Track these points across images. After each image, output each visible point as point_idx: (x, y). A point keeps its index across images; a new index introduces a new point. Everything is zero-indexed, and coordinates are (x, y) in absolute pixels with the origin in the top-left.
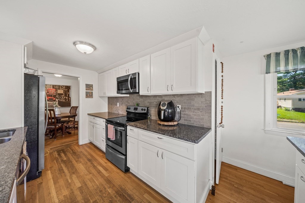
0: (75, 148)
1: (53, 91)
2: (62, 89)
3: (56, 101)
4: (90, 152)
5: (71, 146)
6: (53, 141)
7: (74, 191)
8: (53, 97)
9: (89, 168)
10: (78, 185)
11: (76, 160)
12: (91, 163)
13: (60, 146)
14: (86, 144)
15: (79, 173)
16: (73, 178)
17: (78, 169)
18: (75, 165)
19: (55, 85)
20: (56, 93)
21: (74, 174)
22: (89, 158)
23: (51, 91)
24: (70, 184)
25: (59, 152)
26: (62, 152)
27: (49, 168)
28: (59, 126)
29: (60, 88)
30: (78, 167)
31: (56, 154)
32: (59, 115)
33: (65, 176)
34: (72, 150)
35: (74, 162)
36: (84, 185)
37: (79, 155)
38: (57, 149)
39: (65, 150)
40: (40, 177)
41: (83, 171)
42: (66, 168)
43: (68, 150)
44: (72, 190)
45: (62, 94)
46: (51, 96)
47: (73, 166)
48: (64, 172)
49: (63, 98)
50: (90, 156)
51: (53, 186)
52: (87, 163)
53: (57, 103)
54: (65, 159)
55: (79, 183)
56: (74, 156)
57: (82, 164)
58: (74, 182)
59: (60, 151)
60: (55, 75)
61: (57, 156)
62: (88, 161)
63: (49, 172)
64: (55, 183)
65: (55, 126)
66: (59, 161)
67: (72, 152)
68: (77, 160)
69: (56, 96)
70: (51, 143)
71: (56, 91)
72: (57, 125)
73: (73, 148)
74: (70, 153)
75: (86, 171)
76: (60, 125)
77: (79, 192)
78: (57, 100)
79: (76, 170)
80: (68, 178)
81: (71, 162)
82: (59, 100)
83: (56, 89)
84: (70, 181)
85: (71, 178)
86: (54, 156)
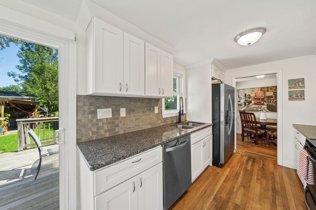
0: (269, 164)
1: (260, 94)
2: (272, 91)
3: (265, 105)
4: (285, 181)
5: (266, 160)
6: (253, 146)
7: (230, 202)
8: (261, 100)
9: (265, 197)
10: (238, 201)
11: (258, 177)
12: (273, 196)
13: (255, 154)
14: (289, 168)
15: (248, 193)
16: (240, 191)
17: (251, 187)
18: (252, 181)
19: (263, 88)
20: (264, 96)
21: (244, 188)
22: (276, 188)
23: (259, 94)
24: (232, 192)
25: (249, 158)
26: (252, 160)
27: (231, 166)
28: (261, 132)
29: (269, 89)
30: (254, 186)
31: (245, 158)
32: (264, 120)
33: (236, 183)
34: (263, 165)
35: (255, 177)
36: (242, 207)
37: (266, 174)
38: (250, 154)
39: (256, 160)
40: (221, 169)
41: (255, 195)
42: (243, 177)
43: (259, 161)
44: (229, 198)
45: (272, 97)
46: (259, 99)
47: (249, 181)
48: (237, 179)
49: (273, 101)
50: (279, 186)
51: (222, 182)
52: (268, 190)
53: (266, 106)
54: (249, 168)
55: (240, 201)
56: (260, 171)
57: (261, 187)
58: (237, 195)
59: (251, 158)
60: (256, 77)
61: (245, 161)
62: (270, 189)
63: (229, 169)
64: (225, 181)
65: (257, 131)
66: (243, 167)
67: (261, 166)
68: (260, 177)
69: (264, 99)
70: (250, 147)
71: (264, 94)
72: (259, 131)
73: (267, 163)
74: (258, 167)
75: (258, 197)
76: (263, 131)
77: (232, 207)
78: (265, 103)
79: (249, 186)
80: (236, 186)
81: (252, 175)
82: (268, 103)
83: (264, 91)
84: (235, 190)
85: (238, 189)
86: (243, 159)
